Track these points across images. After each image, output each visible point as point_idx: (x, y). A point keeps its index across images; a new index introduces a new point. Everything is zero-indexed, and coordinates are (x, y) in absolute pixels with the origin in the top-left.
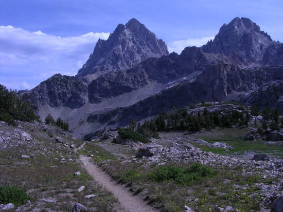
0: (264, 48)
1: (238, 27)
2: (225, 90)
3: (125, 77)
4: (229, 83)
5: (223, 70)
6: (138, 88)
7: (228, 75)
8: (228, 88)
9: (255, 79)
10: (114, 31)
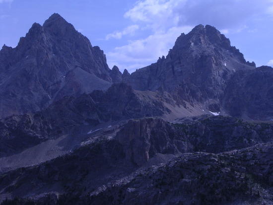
0: (229, 76)
1: (196, 44)
2: (147, 152)
3: (32, 123)
4: (152, 143)
5: (146, 127)
6: (47, 139)
7: (152, 132)
8: (151, 150)
9: (188, 136)
10: (27, 34)
